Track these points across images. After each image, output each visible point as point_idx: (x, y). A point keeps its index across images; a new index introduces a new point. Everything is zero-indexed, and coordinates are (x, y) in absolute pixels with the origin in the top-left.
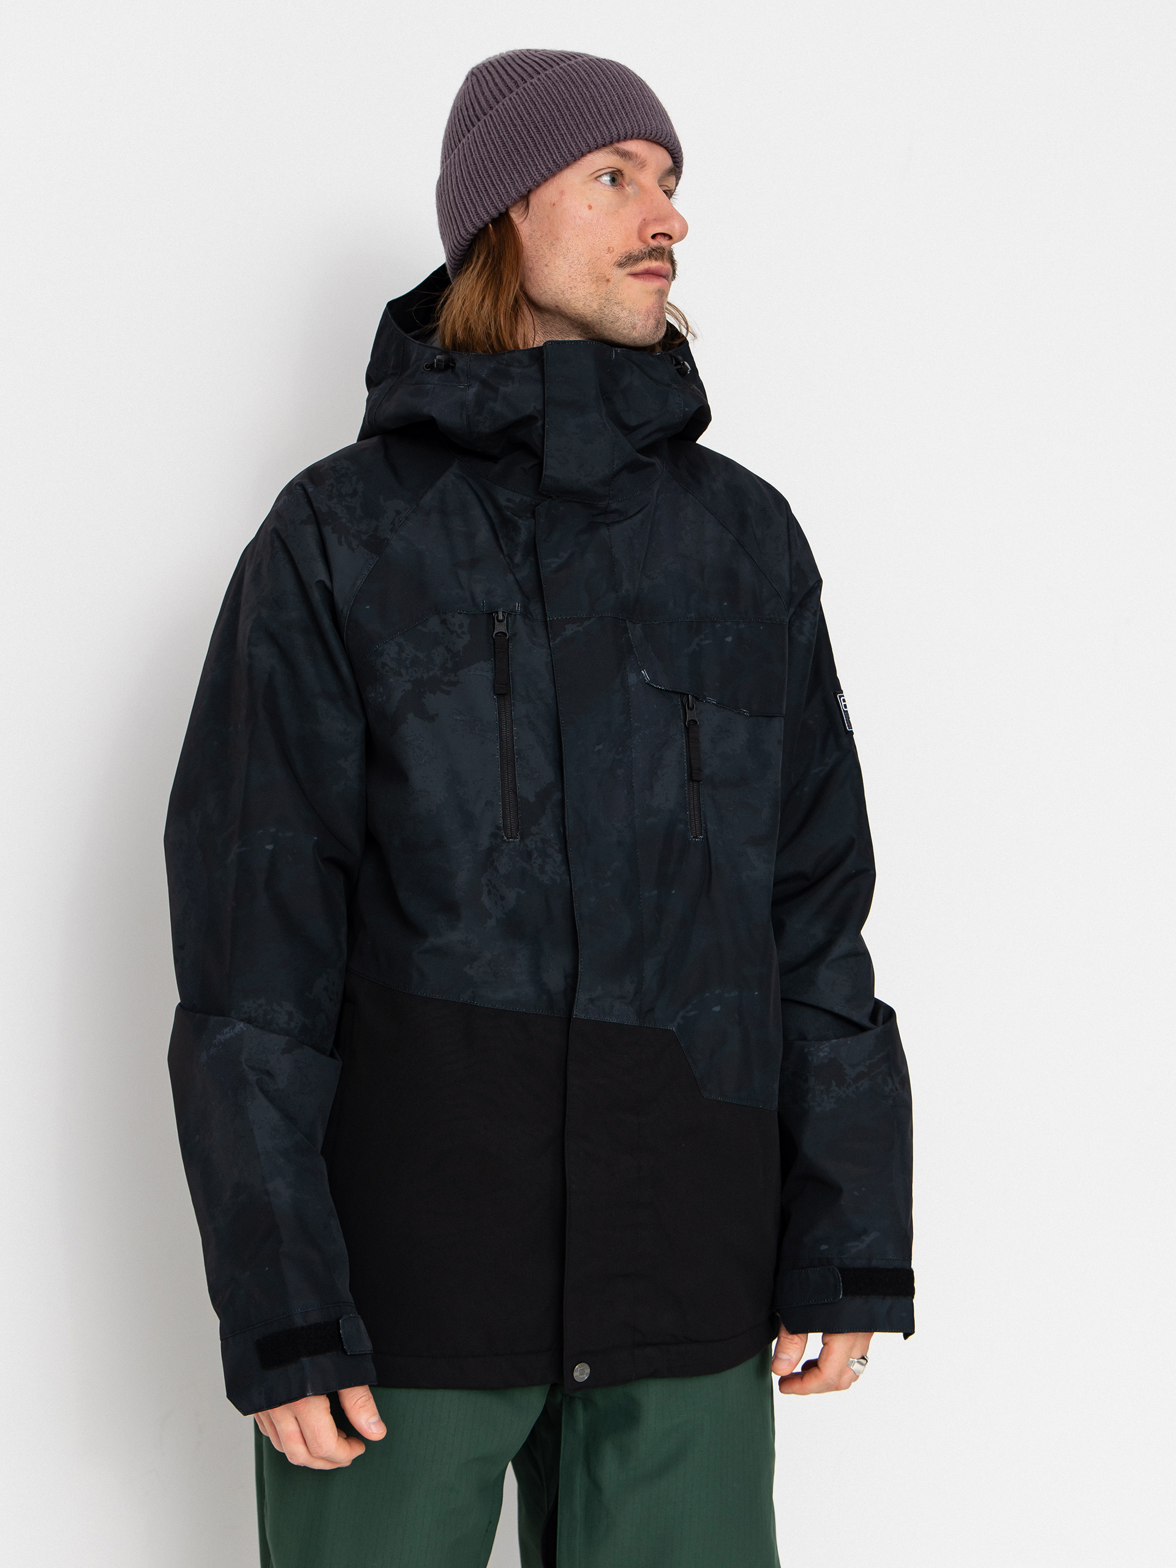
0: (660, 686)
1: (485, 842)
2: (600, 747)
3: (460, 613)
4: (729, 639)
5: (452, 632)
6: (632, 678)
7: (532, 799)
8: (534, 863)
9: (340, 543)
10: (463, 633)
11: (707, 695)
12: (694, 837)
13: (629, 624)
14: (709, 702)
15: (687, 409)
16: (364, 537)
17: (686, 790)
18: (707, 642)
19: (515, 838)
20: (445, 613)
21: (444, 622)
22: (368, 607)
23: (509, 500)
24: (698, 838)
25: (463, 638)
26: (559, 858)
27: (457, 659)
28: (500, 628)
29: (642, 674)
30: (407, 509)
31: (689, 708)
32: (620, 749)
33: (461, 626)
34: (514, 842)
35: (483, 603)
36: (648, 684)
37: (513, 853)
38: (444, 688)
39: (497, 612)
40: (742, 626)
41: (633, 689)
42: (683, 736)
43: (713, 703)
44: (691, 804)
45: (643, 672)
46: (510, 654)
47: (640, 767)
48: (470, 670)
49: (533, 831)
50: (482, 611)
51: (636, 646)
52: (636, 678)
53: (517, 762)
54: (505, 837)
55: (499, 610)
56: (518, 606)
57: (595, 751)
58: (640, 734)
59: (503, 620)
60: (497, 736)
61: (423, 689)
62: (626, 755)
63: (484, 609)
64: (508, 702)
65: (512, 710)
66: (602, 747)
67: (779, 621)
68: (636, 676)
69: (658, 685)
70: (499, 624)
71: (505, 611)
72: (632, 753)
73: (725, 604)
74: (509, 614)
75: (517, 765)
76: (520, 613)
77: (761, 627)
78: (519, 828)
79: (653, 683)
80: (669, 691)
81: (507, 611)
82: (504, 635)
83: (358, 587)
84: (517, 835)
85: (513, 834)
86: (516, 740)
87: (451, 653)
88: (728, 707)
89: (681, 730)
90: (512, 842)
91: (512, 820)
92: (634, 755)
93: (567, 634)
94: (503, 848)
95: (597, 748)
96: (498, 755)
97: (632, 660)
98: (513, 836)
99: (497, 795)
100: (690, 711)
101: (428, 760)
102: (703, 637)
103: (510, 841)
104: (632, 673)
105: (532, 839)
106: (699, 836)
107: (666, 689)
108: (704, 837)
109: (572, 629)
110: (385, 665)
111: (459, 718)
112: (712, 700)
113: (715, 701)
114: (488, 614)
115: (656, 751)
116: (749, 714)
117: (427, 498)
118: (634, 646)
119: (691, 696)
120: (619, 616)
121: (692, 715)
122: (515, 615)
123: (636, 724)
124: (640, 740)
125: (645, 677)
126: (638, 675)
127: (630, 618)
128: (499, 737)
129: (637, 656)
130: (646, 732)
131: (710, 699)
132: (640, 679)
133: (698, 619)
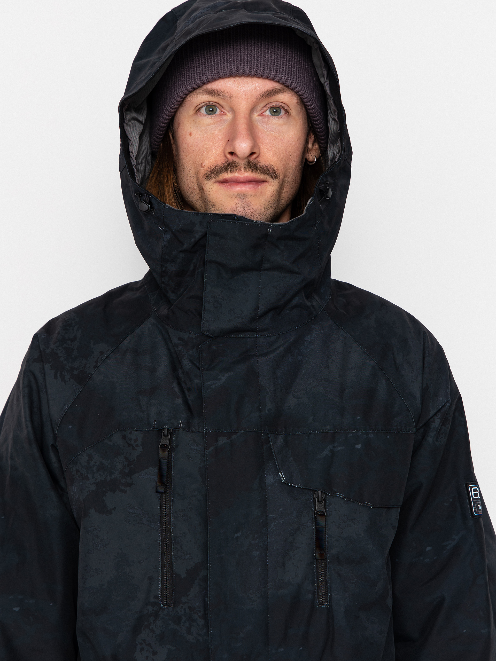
0: (295, 485)
2: (239, 534)
3: (136, 431)
4: (359, 446)
5: (129, 445)
6: (270, 479)
7: (183, 575)
8: (183, 625)
9: (56, 377)
10: (137, 445)
11: (336, 491)
12: (320, 604)
13: (270, 436)
14: (338, 497)
16: (76, 372)
17: (314, 567)
18: (340, 448)
19: (170, 606)
20: (125, 431)
21: (124, 437)
22: (70, 427)
24: (323, 605)
25: (136, 450)
26: (201, 622)
27: (132, 466)
28: (165, 441)
29: (280, 475)
30: (109, 350)
31: (318, 502)
32: (256, 536)
33: (136, 440)
34: (168, 609)
35: (155, 422)
36: (284, 483)
37: (166, 618)
38: (123, 488)
39: (164, 429)
40: (371, 436)
41: (269, 488)
42: (313, 524)
43: (341, 498)
44: (319, 578)
45: (280, 474)
46: (172, 462)
47: (274, 549)
48: (142, 474)
49: (183, 600)
50: (153, 429)
51: (276, 453)
52: (274, 479)
53: (173, 546)
54: (162, 605)
55: (165, 427)
56: (181, 423)
57: (234, 537)
58: (275, 523)
59: (168, 436)
60: (159, 526)
61: (104, 489)
62: (262, 540)
63: (154, 426)
64: (168, 499)
65: (171, 505)
66: (240, 534)
67: (405, 432)
68: (273, 477)
69: (293, 484)
70: (165, 438)
71: (170, 428)
72: (267, 538)
73: (358, 418)
74: (173, 430)
75: (173, 548)
76: (182, 428)
77: (388, 437)
78: (173, 597)
79: (288, 483)
80: (302, 488)
81: (171, 428)
82: (166, 447)
83: (65, 411)
84: (171, 604)
85: (168, 602)
86: (172, 529)
87: (128, 461)
88: (353, 500)
89: (312, 519)
90: (166, 608)
91: (168, 592)
92: (269, 540)
93: (218, 445)
94: (160, 613)
95: (236, 535)
96: (159, 540)
97: (271, 464)
98: (168, 604)
99: (157, 571)
100: (319, 504)
101: (103, 546)
102: (336, 444)
103: (165, 608)
104: (270, 475)
105: (182, 607)
106: (324, 603)
107: (300, 487)
108: (329, 604)
109: (223, 440)
110: (78, 471)
111: (131, 511)
112: (340, 495)
113: (342, 496)
114: (158, 430)
115: (288, 536)
116: (371, 505)
117: (126, 342)
118: (274, 453)
119: (321, 492)
120: (262, 430)
121: (320, 507)
122: (178, 430)
123: (271, 516)
124: (274, 528)
125: (281, 478)
126: (276, 476)
127: (272, 432)
128: (160, 526)
129: (276, 461)
130: (281, 521)
131: (337, 494)
132: (277, 479)
133: (333, 431)
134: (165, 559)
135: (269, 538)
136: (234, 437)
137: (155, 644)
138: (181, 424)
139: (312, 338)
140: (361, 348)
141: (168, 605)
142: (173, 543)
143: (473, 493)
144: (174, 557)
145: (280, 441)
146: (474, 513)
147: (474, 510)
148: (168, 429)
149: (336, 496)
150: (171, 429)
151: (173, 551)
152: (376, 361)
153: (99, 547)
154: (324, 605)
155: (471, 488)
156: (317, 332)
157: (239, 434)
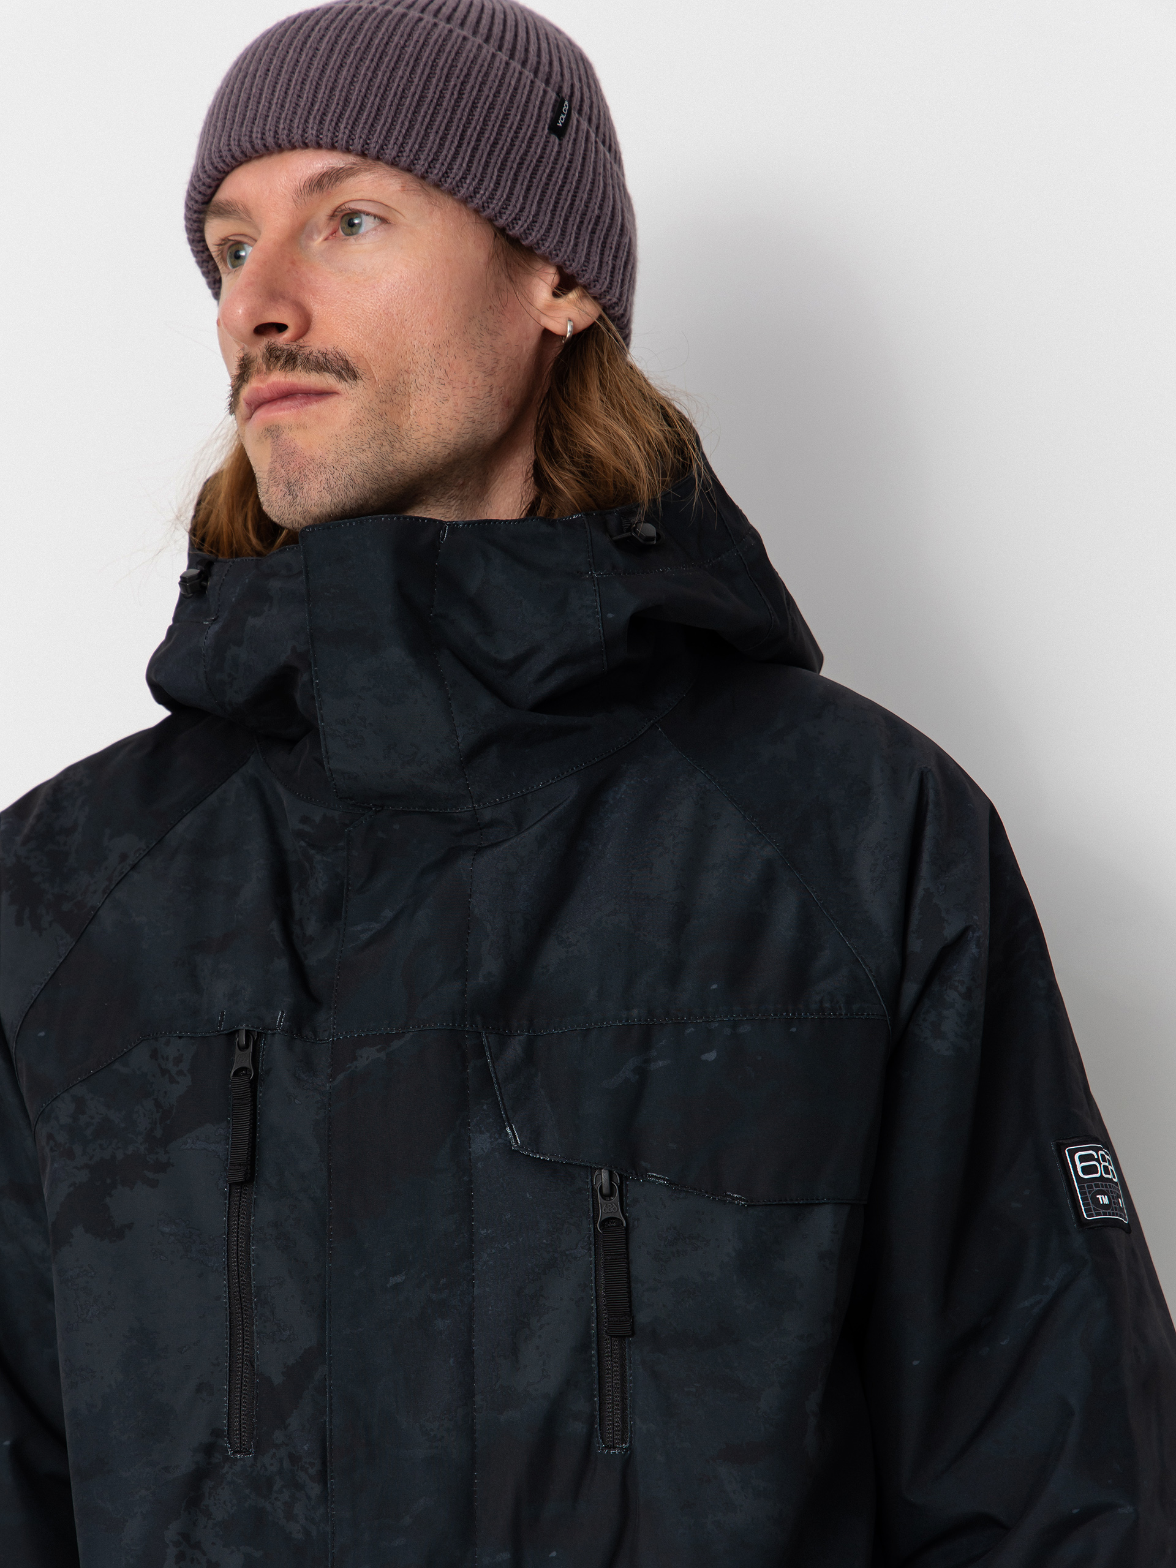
0: (544, 1155)
1: (185, 1462)
2: (399, 1279)
3: (180, 1037)
4: (711, 1056)
5: (164, 1072)
6: (481, 1144)
7: (278, 1379)
8: (276, 1499)
9: (19, 922)
10: (180, 1073)
11: (648, 1168)
12: (607, 1447)
13: (487, 1040)
14: (654, 1182)
15: (610, 615)
17: (592, 1356)
18: (662, 1063)
19: (247, 1452)
20: (156, 1040)
21: (154, 1054)
22: (42, 1034)
23: (305, 820)
24: (614, 1448)
25: (178, 1083)
26: (314, 1490)
27: (168, 1122)
28: (243, 1060)
29: (507, 1134)
30: (140, 849)
31: (603, 1196)
32: (443, 1281)
33: (178, 1060)
34: (244, 1461)
35: (222, 1015)
36: (517, 1151)
37: (239, 1481)
38: (149, 1175)
39: (238, 1031)
40: (744, 1029)
41: (479, 1165)
42: (590, 1249)
43: (660, 1184)
44: (608, 1383)
45: (508, 1129)
46: (258, 1109)
47: (490, 1312)
48: (189, 1141)
49: (277, 1438)
50: (218, 1031)
51: (500, 1081)
52: (491, 1143)
53: (256, 1309)
54: (231, 1451)
55: (242, 1025)
56: (282, 1017)
57: (388, 1286)
58: (493, 1251)
59: (247, 1046)
60: (224, 1262)
61: (108, 1181)
62: (459, 1292)
63: (220, 1026)
64: (246, 1199)
65: (251, 1213)
66: (404, 1278)
67: (846, 1015)
68: (491, 1137)
69: (538, 1153)
70: (242, 1053)
71: (251, 1029)
72: (473, 1287)
73: (714, 986)
74: (261, 1033)
75: (256, 1316)
76: (283, 1030)
77: (794, 1030)
78: (255, 1433)
79: (527, 1150)
80: (562, 1162)
81: (257, 1028)
82: (246, 1074)
83: (32, 997)
84: (251, 1447)
85: (244, 1445)
86: (253, 1269)
87: (161, 1110)
88: (695, 1189)
89: (589, 1238)
90: (241, 1459)
91: (243, 1419)
92: (476, 1292)
93: (356, 1067)
94: (225, 1469)
95: (393, 1280)
96: (225, 1297)
97: (485, 1107)
98: (244, 1449)
99: (221, 1371)
100: (605, 1201)
101: (98, 1312)
102: (654, 1053)
103: (237, 1458)
104: (481, 1132)
105: (275, 1453)
106: (618, 1443)
107: (557, 1160)
108: (630, 1446)
109: (368, 1056)
110: (50, 1137)
111: (167, 1230)
112: (660, 1178)
113: (664, 1179)
114: (226, 1034)
115: (527, 1281)
116: (744, 1200)
117: (180, 828)
118: (494, 1080)
119: (607, 1172)
120: (465, 1026)
121: (609, 1209)
122: (273, 1034)
123: (482, 1232)
124: (491, 1263)
125: (511, 1140)
126: (497, 1136)
127: (493, 1028)
128: (226, 1263)
129: (499, 1099)
130: (507, 1246)
131: (653, 1176)
132: (499, 1143)
133: (646, 1021)
134: (239, 1342)
135: (476, 1287)
136: (396, 1044)
137: (213, 1544)
138: (280, 1018)
139: (618, 797)
140: (744, 817)
141: (245, 1452)
142: (256, 1303)
143: (1079, 1166)
144: (258, 1337)
145: (515, 1049)
146: (1085, 1216)
147: (1085, 1209)
148: (247, 1032)
149: (649, 1181)
150: (255, 1031)
151: (256, 1321)
152: (777, 846)
153: (90, 1314)
154: (617, 1447)
155: (1072, 1153)
156: (632, 782)
157: (408, 1036)
